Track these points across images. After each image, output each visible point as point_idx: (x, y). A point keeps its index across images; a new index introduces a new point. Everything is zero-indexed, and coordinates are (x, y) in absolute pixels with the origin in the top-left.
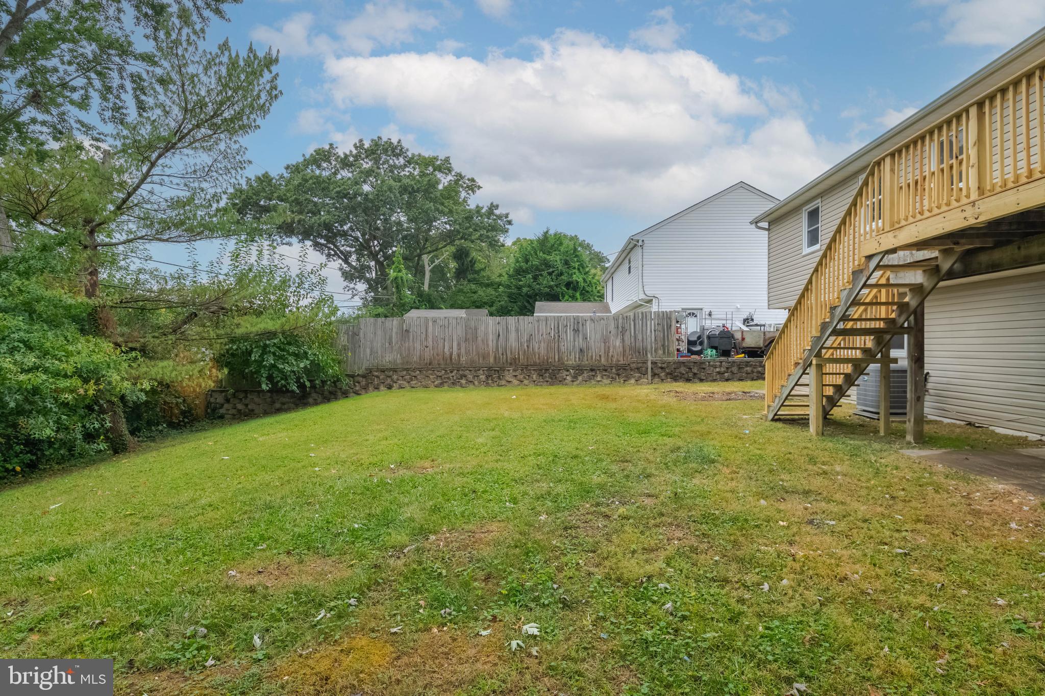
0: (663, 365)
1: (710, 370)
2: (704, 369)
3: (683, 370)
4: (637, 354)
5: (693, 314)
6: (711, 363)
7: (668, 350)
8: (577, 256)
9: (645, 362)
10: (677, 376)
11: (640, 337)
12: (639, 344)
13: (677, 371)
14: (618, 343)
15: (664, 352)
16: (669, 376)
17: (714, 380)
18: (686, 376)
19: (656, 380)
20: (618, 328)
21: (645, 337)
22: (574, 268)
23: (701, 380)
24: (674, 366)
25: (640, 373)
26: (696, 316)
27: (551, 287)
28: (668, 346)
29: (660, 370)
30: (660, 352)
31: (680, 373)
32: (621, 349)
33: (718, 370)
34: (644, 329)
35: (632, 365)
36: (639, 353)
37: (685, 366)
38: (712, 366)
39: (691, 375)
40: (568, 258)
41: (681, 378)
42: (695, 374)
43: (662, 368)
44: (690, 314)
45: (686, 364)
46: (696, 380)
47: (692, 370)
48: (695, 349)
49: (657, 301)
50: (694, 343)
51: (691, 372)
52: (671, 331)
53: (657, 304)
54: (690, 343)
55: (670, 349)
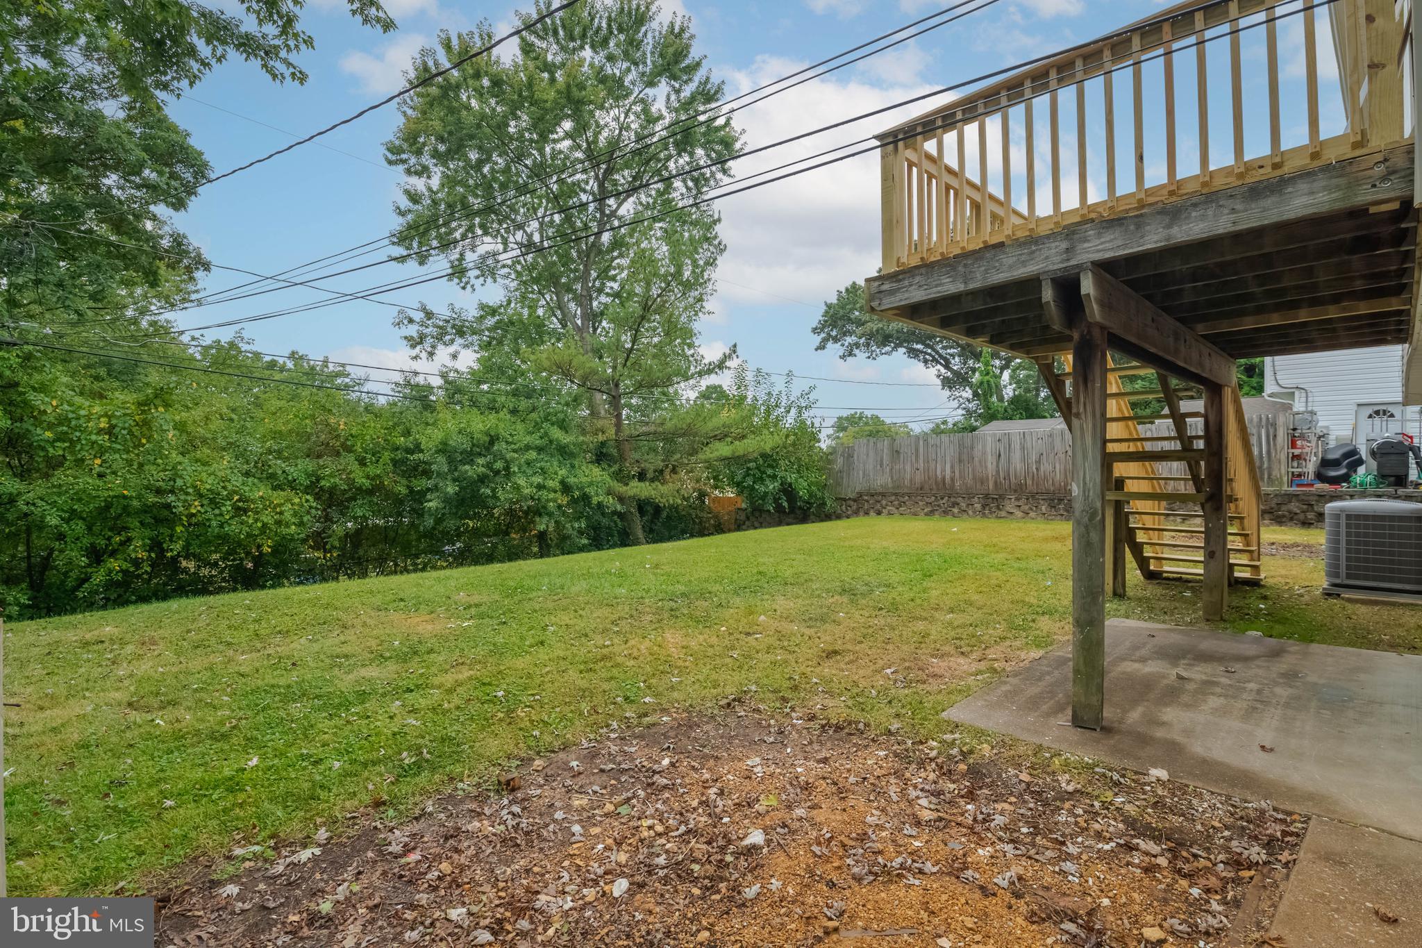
3: (1294, 506)
7: (1270, 475)
10: (1284, 516)
13: (1284, 508)
16: (1266, 516)
18: (1302, 517)
24: (1275, 501)
26: (1388, 416)
28: (1270, 468)
31: (1290, 512)
37: (1299, 501)
39: (1311, 515)
41: (1291, 519)
44: (1377, 413)
45: (1303, 498)
47: (1316, 508)
48: (1333, 473)
49: (1304, 395)
50: (1336, 463)
51: (1313, 511)
52: (1275, 445)
53: (1304, 399)
54: (1325, 463)
55: (1275, 473)
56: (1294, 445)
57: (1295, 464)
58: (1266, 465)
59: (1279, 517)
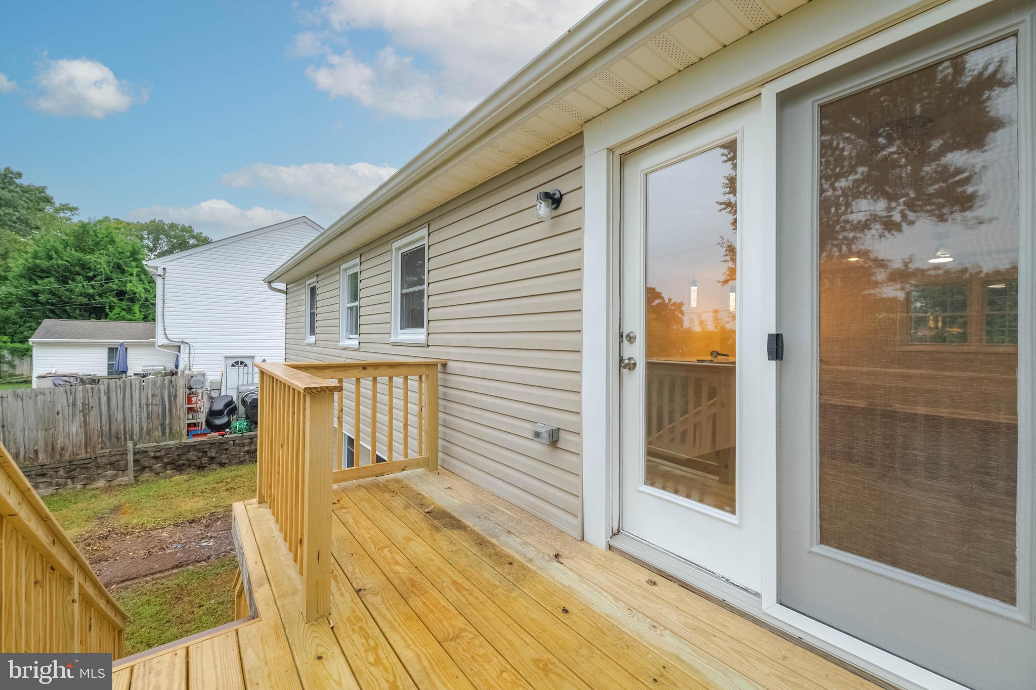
0: (158, 454)
1: (234, 450)
2: (226, 449)
3: (192, 455)
4: (114, 440)
5: (242, 363)
6: (237, 442)
7: (171, 429)
8: (135, 260)
9: (124, 454)
10: (183, 464)
11: (120, 417)
12: (118, 425)
13: (184, 457)
14: (75, 428)
15: (164, 433)
16: (168, 467)
17: (242, 462)
18: (198, 463)
19: (146, 475)
20: (74, 405)
21: (128, 415)
22: (131, 275)
23: (222, 465)
24: (177, 453)
25: (115, 469)
26: (246, 365)
27: (91, 297)
28: (171, 424)
29: (154, 461)
30: (158, 433)
31: (188, 460)
32: (82, 436)
33: (246, 448)
34: (128, 403)
35: (99, 460)
36: (118, 438)
37: (195, 450)
38: (239, 445)
39: (205, 460)
40: (121, 262)
41: (190, 466)
42: (212, 458)
43: (156, 458)
44: (237, 363)
45: (199, 447)
46: (214, 466)
47: (209, 454)
48: (219, 422)
49: (187, 348)
50: (219, 413)
51: (207, 456)
52: (176, 404)
53: (187, 351)
54: (213, 414)
55: (176, 428)
56: (189, 402)
57: (190, 416)
58: (167, 421)
59: (179, 466)
